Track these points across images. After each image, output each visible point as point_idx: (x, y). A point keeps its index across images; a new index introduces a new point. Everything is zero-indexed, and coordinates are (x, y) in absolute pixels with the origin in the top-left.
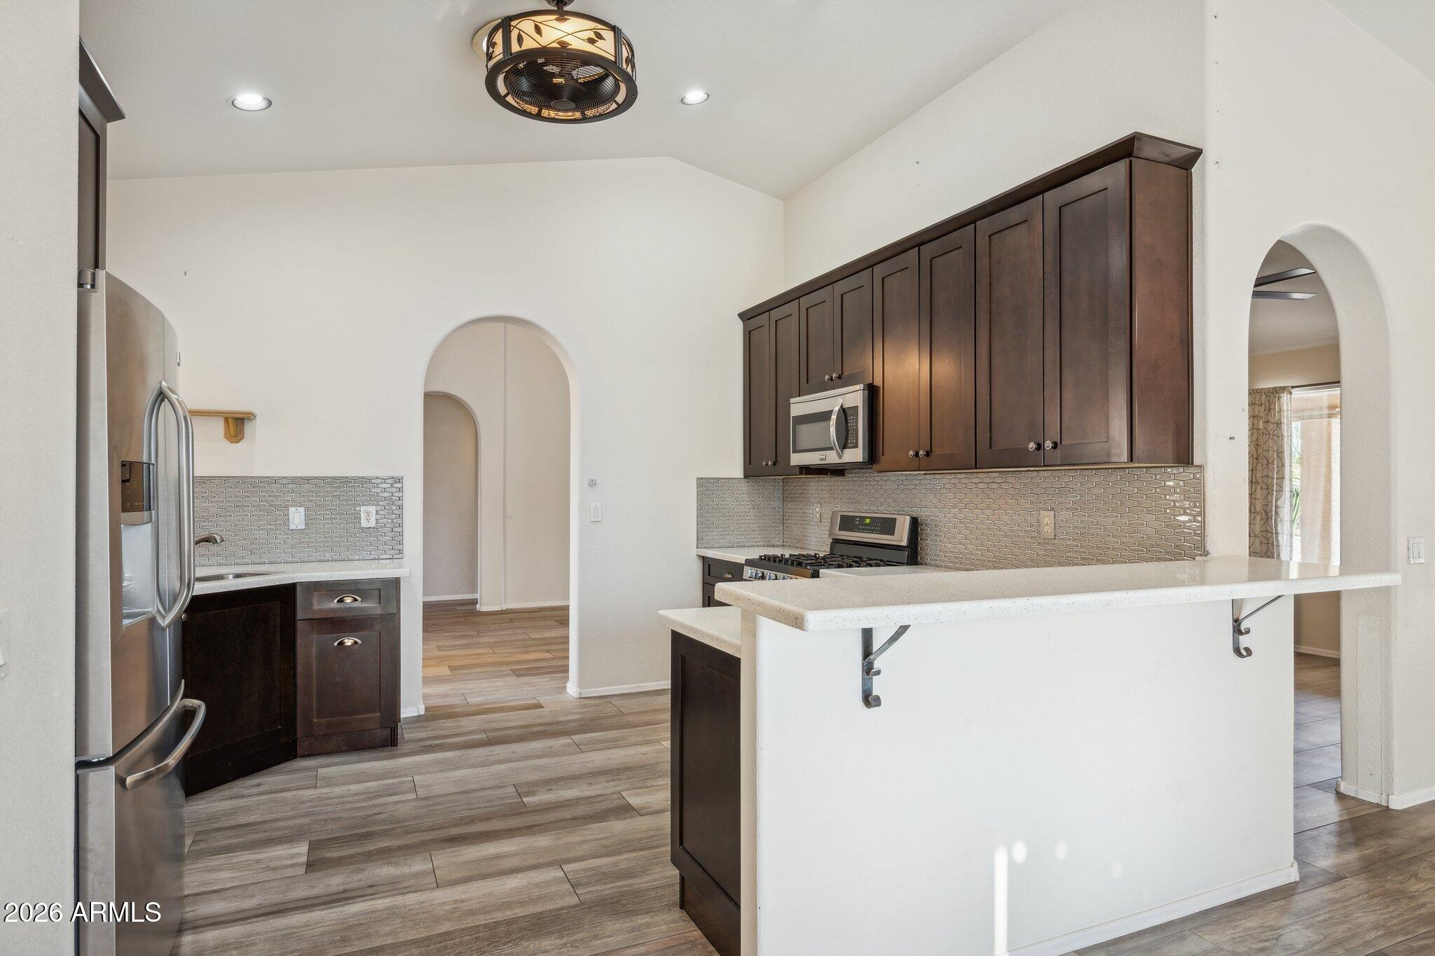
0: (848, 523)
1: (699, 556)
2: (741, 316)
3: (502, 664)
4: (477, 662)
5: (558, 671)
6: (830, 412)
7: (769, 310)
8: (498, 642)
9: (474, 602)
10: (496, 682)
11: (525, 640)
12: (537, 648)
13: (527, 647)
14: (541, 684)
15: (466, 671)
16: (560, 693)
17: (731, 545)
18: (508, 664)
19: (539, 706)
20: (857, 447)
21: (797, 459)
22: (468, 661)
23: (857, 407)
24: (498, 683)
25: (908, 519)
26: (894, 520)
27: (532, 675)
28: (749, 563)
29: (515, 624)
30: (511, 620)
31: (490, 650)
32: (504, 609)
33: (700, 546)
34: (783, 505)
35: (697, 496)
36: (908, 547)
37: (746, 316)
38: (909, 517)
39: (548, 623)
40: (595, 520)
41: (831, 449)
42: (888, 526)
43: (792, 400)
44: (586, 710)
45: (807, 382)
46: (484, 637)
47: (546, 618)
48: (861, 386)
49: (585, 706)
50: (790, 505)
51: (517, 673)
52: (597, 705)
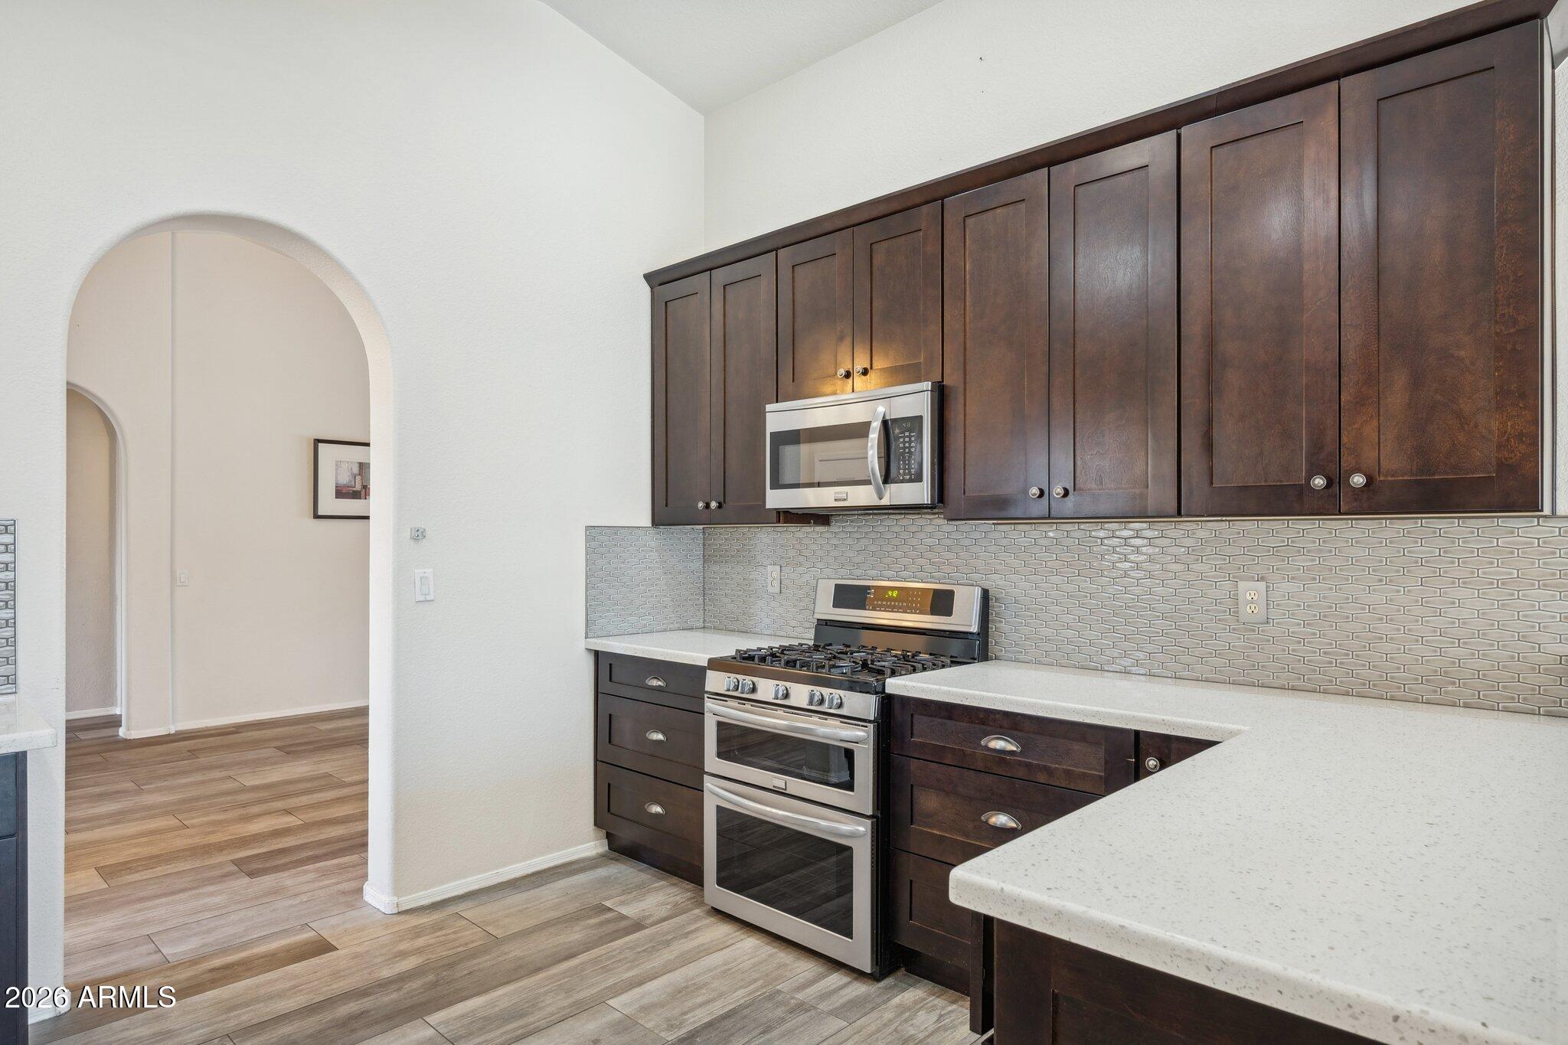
0: (848, 596)
1: (589, 650)
2: (648, 277)
3: (206, 850)
4: (154, 850)
5: (325, 855)
6: (867, 425)
7: (710, 270)
8: (184, 801)
9: (114, 722)
10: (211, 894)
11: (234, 792)
12: (264, 807)
13: (244, 806)
14: (305, 888)
15: (136, 877)
16: (352, 906)
17: (635, 631)
18: (220, 847)
19: (323, 947)
20: (920, 480)
21: (776, 499)
22: (134, 850)
23: (920, 418)
24: (215, 896)
25: (977, 592)
26: (951, 593)
27: (276, 869)
28: (716, 664)
29: (203, 760)
30: (193, 753)
31: (172, 822)
32: (173, 732)
33: (590, 635)
34: (704, 567)
35: (587, 554)
36: (979, 634)
37: (657, 280)
38: (980, 589)
39: (264, 753)
40: (422, 598)
41: (867, 482)
42: (942, 602)
43: (769, 407)
44: (420, 942)
45: (793, 381)
46: (150, 792)
47: (255, 744)
48: (927, 385)
49: (417, 932)
50: (716, 568)
51: (251, 868)
52: (437, 927)
